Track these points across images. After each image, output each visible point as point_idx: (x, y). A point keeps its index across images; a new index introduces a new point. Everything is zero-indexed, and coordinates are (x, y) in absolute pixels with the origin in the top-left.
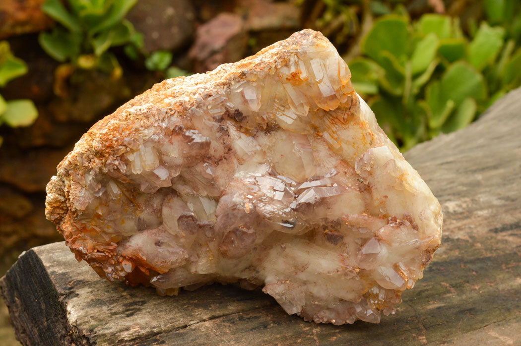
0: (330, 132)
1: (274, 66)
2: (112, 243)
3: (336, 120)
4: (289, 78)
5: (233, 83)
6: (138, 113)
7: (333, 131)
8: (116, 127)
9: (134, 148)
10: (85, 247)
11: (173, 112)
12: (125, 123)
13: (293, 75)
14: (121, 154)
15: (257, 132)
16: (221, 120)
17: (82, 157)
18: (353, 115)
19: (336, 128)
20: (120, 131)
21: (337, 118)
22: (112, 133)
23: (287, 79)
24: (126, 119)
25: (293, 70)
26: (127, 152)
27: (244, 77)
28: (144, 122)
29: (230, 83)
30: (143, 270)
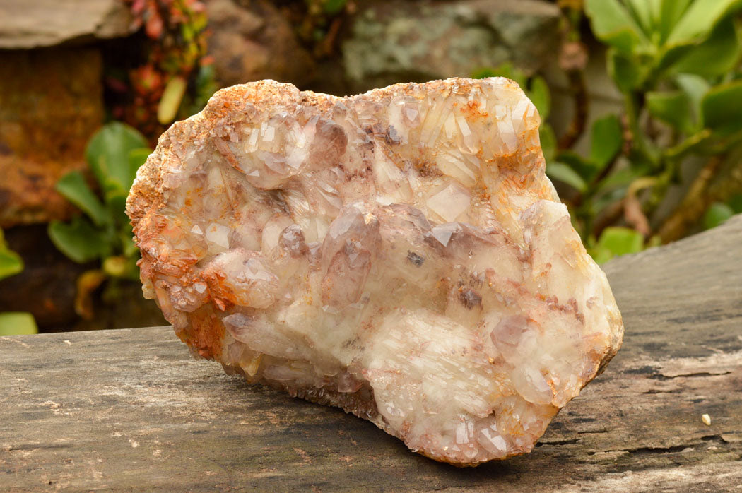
0: (500, 195)
1: (449, 87)
2: (192, 255)
3: (511, 182)
4: (464, 108)
5: (395, 94)
6: (273, 85)
7: (504, 195)
8: (241, 90)
9: (255, 122)
10: (158, 250)
11: (315, 102)
12: (254, 91)
13: (469, 106)
14: (237, 121)
15: (410, 168)
16: (370, 131)
17: (191, 127)
18: (533, 179)
19: (509, 190)
20: (246, 96)
21: (512, 179)
22: (234, 95)
23: (461, 109)
24: (256, 87)
25: (471, 98)
26: (244, 122)
27: (411, 91)
28: (276, 97)
29: (392, 94)
30: (218, 302)
